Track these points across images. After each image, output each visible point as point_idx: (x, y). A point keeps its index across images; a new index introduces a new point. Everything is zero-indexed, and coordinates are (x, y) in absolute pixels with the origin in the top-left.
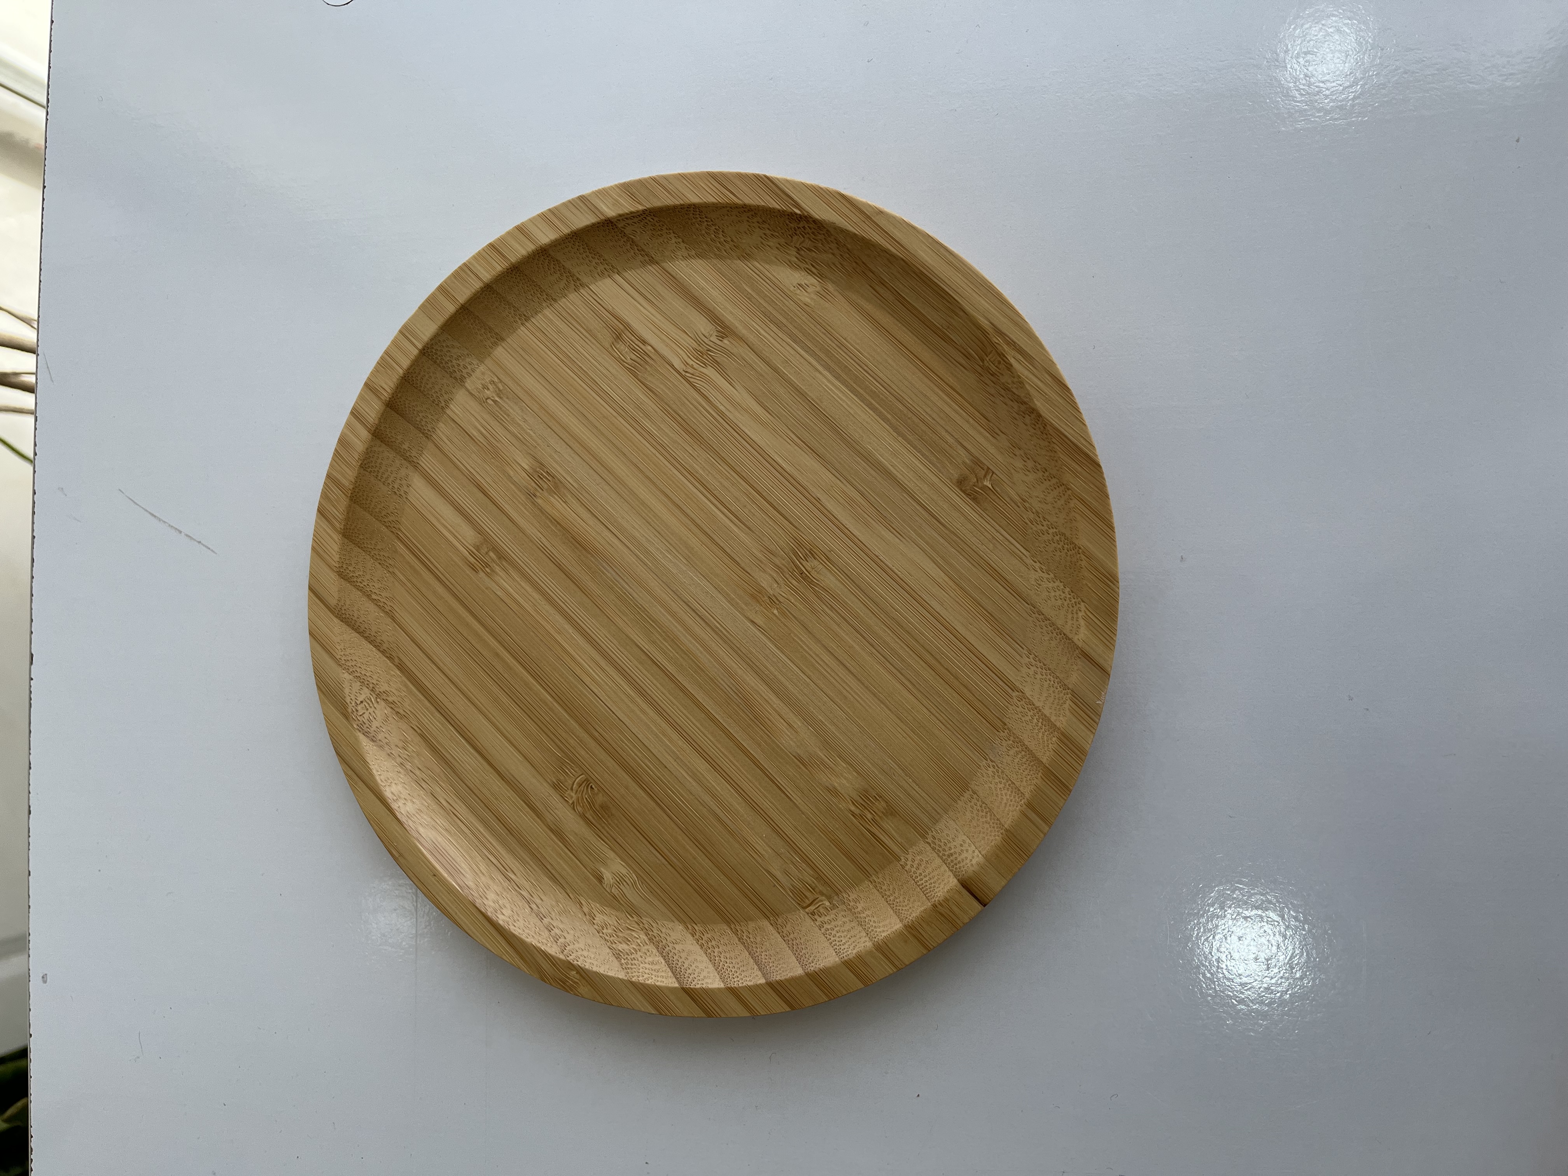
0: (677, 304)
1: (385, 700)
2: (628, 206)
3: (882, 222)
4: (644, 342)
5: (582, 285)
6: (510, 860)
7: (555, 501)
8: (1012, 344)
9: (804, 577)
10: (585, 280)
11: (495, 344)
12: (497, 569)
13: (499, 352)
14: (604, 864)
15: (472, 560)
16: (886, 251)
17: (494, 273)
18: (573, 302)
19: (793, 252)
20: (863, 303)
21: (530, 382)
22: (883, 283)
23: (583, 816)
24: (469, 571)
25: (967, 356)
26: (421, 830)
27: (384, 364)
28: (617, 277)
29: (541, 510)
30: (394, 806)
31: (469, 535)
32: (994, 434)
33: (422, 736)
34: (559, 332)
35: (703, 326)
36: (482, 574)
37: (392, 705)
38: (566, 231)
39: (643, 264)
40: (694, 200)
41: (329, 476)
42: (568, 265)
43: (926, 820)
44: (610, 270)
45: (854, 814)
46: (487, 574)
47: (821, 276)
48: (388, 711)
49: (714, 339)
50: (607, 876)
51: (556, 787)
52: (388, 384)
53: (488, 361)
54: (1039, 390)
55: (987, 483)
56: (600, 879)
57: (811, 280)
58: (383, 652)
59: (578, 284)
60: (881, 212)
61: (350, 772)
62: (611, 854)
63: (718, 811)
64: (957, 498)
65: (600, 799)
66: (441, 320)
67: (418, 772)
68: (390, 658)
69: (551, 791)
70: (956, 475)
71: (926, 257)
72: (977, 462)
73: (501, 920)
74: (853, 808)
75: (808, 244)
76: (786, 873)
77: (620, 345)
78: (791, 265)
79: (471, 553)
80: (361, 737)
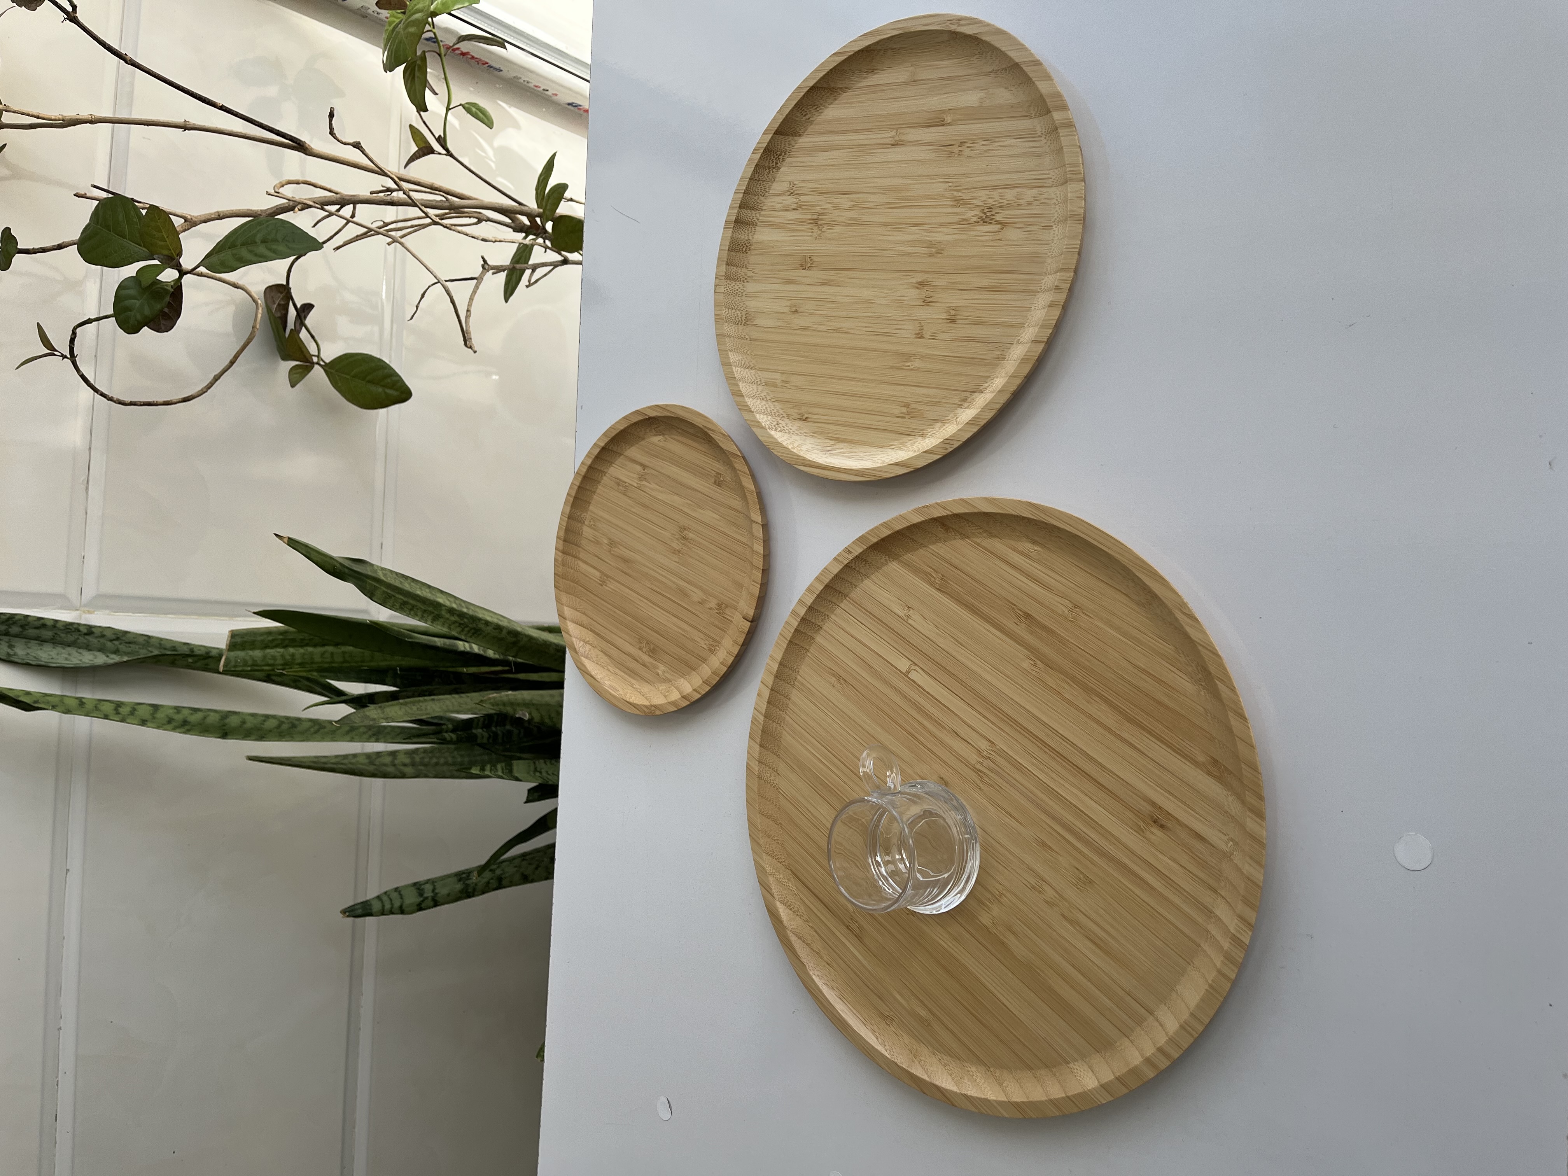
0: (631, 465)
1: (589, 644)
2: (607, 440)
3: (668, 408)
4: (625, 483)
5: (606, 473)
6: (633, 681)
7: (616, 549)
8: (709, 429)
9: (685, 538)
10: (606, 471)
11: (589, 506)
12: (607, 581)
13: (591, 508)
14: (658, 668)
15: (600, 583)
16: (672, 417)
17: (579, 481)
18: (605, 480)
19: (654, 431)
20: (675, 437)
21: (601, 513)
22: (678, 428)
23: (649, 655)
24: (600, 587)
25: (704, 439)
26: (606, 682)
27: (559, 528)
28: (614, 465)
29: (613, 555)
30: (595, 677)
31: (597, 574)
32: (718, 461)
33: (602, 651)
34: (604, 491)
35: (639, 468)
36: (604, 586)
37: (591, 645)
38: (593, 457)
39: (619, 457)
40: (622, 428)
41: (555, 574)
42: (599, 468)
43: (735, 604)
44: (611, 463)
45: (717, 613)
46: (605, 585)
47: (663, 434)
48: (590, 647)
49: (643, 471)
50: (660, 673)
51: (640, 649)
52: (562, 534)
53: (589, 512)
54: (719, 440)
55: (722, 479)
56: (658, 675)
57: (662, 437)
58: (585, 628)
59: (605, 473)
60: (667, 405)
61: (582, 672)
62: (659, 664)
63: (683, 633)
64: (716, 488)
65: (652, 646)
66: (570, 505)
67: (603, 664)
68: (588, 629)
69: (639, 651)
70: (713, 481)
71: (681, 414)
72: (718, 473)
73: (631, 701)
74: (717, 611)
75: (656, 426)
76: (706, 644)
77: (620, 487)
78: (655, 435)
79: (600, 580)
80: (583, 658)
